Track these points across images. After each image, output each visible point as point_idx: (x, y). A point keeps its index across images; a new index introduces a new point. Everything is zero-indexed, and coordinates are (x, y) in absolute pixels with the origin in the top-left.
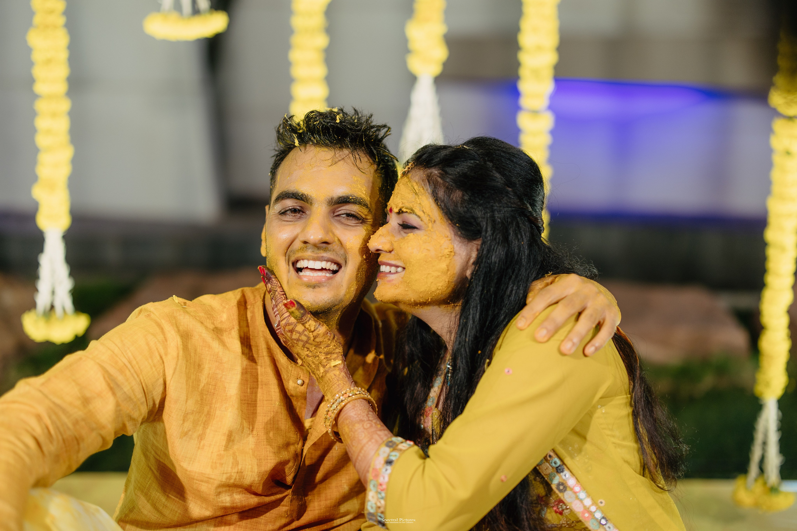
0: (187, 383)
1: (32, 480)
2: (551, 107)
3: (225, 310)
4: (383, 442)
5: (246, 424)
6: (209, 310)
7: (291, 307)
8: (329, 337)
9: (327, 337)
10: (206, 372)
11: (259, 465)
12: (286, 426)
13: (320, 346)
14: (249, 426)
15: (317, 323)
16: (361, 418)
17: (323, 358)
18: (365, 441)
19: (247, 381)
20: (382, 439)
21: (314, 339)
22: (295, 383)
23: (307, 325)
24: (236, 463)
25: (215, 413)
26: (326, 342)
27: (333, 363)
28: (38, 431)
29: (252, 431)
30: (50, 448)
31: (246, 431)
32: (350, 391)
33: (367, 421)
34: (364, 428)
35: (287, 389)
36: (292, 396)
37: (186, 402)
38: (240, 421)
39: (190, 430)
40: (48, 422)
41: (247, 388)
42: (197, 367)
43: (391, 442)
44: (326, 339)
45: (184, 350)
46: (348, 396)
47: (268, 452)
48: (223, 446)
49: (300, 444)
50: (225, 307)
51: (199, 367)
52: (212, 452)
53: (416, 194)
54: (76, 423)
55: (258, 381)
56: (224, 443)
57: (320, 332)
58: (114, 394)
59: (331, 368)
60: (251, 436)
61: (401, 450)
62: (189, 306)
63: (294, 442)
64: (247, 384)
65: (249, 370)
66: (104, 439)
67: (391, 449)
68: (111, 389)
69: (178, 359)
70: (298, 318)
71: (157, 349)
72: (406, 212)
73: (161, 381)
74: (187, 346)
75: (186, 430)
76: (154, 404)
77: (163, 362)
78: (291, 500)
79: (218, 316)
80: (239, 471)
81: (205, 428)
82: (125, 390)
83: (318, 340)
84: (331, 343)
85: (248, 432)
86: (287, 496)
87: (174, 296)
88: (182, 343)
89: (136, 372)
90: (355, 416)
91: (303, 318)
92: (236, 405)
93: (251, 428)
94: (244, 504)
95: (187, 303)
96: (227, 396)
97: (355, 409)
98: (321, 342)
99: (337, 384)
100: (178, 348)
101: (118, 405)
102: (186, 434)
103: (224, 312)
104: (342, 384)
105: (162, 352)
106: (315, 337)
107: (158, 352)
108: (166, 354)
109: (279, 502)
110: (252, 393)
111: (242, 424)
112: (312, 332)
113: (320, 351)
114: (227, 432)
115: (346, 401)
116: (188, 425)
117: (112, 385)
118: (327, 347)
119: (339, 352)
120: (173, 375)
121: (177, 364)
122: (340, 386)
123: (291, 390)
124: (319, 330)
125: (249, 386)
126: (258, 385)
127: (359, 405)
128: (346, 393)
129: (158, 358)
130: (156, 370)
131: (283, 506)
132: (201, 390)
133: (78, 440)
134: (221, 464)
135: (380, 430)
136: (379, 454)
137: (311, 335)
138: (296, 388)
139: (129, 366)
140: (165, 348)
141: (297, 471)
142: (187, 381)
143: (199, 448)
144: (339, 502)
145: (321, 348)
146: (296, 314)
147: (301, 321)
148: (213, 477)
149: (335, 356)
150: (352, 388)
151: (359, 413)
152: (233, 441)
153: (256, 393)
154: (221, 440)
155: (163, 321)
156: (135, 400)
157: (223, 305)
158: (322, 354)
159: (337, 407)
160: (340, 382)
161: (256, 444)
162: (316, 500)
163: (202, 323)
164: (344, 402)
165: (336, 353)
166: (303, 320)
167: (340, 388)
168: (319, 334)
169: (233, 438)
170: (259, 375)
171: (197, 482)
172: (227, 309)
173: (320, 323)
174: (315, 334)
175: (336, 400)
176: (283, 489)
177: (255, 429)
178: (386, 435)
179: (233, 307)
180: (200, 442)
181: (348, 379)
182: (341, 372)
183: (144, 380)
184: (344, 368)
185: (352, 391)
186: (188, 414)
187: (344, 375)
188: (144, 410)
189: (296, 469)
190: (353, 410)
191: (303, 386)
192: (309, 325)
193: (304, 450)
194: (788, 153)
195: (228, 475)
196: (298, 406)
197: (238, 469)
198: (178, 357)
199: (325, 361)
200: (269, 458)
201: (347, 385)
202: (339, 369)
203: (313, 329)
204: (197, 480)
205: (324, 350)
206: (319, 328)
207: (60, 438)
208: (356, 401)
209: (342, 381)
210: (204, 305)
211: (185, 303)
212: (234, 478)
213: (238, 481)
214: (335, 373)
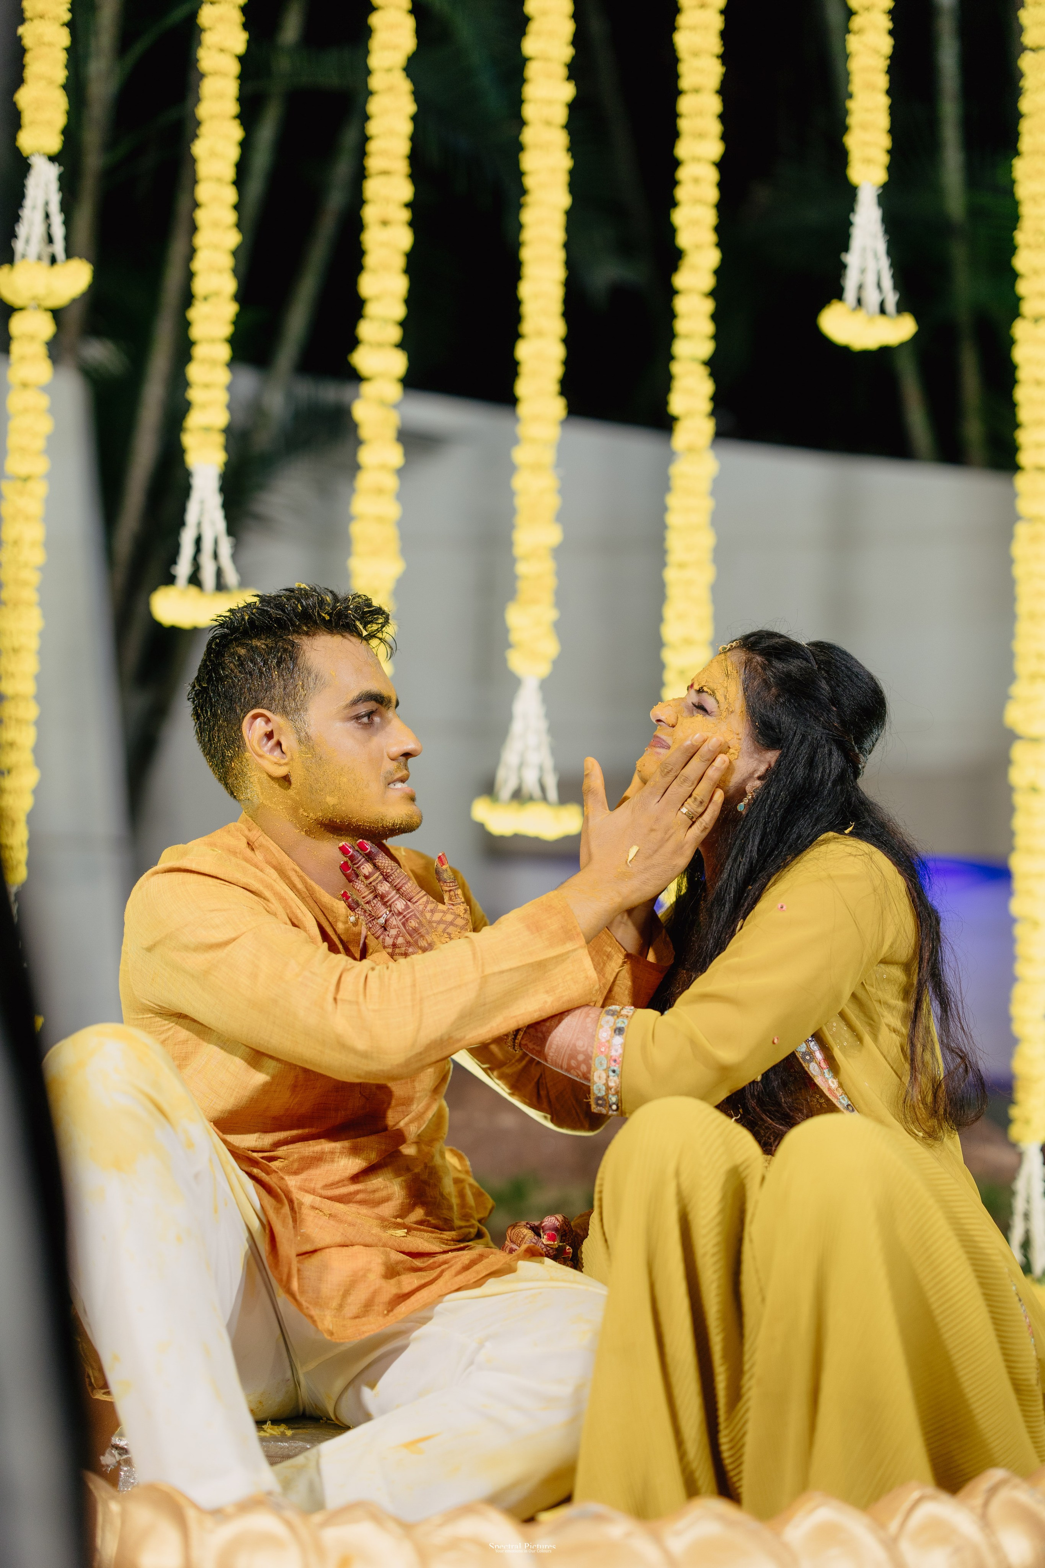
53: (727, 675)
72: (707, 692)
194: (1034, 789)
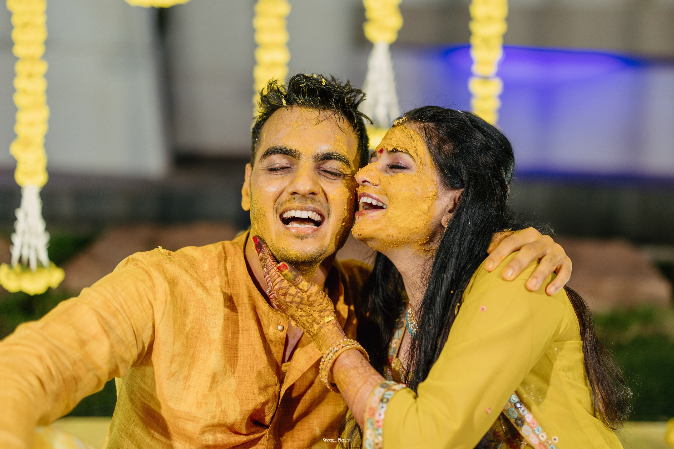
0: (174, 327)
1: (37, 416)
2: (499, 74)
3: (207, 260)
4: (378, 384)
5: (228, 367)
6: (191, 260)
7: (284, 270)
8: (321, 296)
9: (319, 296)
10: (191, 317)
11: (241, 405)
12: (265, 370)
13: (314, 305)
14: (231, 369)
15: (309, 283)
16: (356, 365)
17: (317, 316)
18: (360, 384)
19: (228, 326)
20: (376, 381)
21: (308, 298)
22: (275, 329)
23: (300, 286)
24: (220, 403)
25: (199, 356)
26: (319, 301)
27: (327, 320)
28: (41, 371)
29: (234, 373)
30: (52, 387)
31: (229, 373)
32: (344, 342)
33: (361, 367)
34: (359, 374)
35: (267, 334)
36: (271, 341)
37: (174, 344)
38: (224, 363)
39: (176, 372)
40: (50, 363)
41: (229, 334)
42: (183, 312)
43: (385, 384)
44: (319, 298)
45: (171, 295)
46: (342, 346)
47: (249, 393)
48: (208, 386)
49: (278, 386)
50: (207, 258)
51: (185, 312)
52: (197, 393)
53: (412, 138)
54: (74, 363)
55: (238, 327)
56: (209, 384)
57: (312, 292)
58: (108, 336)
59: (325, 324)
60: (233, 378)
61: (394, 390)
62: (173, 256)
63: (272, 384)
64: (228, 330)
65: (230, 317)
66: (99, 380)
67: (386, 389)
68: (106, 332)
69: (166, 304)
70: (291, 280)
71: (146, 294)
72: (401, 151)
73: (150, 325)
74: (174, 292)
75: (173, 371)
76: (144, 347)
77: (152, 307)
78: (268, 439)
79: (200, 266)
80: (223, 410)
81: (190, 370)
82: (118, 332)
83: (311, 299)
84: (323, 301)
85: (231, 375)
86: (264, 435)
87: (159, 247)
88: (169, 289)
89: (127, 316)
90: (350, 364)
91: (296, 279)
92: (220, 349)
93: (233, 370)
94: (225, 443)
95: (171, 253)
96: (210, 339)
97: (350, 357)
98: (314, 301)
99: (331, 337)
100: (166, 293)
101: (112, 347)
102: (173, 375)
103: (206, 263)
104: (336, 337)
105: (151, 297)
106: (309, 297)
107: (147, 297)
108: (155, 299)
109: (256, 441)
110: (233, 338)
111: (225, 366)
112: (306, 292)
113: (313, 309)
114: (212, 374)
115: (340, 351)
116: (175, 367)
117: (106, 328)
118: (320, 305)
119: (331, 309)
120: (162, 319)
121: (165, 309)
122: (334, 339)
123: (271, 335)
124: (312, 290)
125: (230, 332)
126: (239, 331)
127: (352, 354)
128: (339, 344)
129: (148, 303)
130: (146, 314)
131: (260, 444)
132: (186, 334)
133: (76, 380)
134: (206, 404)
135: (374, 375)
136: (374, 395)
137: (305, 295)
138: (276, 334)
139: (121, 310)
140: (154, 294)
141: (274, 412)
142: (174, 325)
143: (184, 389)
144: (311, 443)
145: (315, 306)
146: (290, 276)
147: (294, 282)
148: (198, 416)
149: (328, 313)
150: (345, 340)
151: (353, 360)
152: (217, 382)
153: (237, 338)
154: (205, 381)
155: (151, 269)
156: (127, 342)
157: (205, 255)
158: (316, 312)
159: (332, 356)
160: (333, 335)
161: (238, 385)
162: (289, 441)
163: (187, 271)
164: (338, 352)
165: (329, 310)
166: (296, 282)
167: (334, 341)
168: (312, 294)
169: (216, 379)
170: (240, 322)
171: (183, 420)
172: (209, 260)
173: (311, 283)
174: (308, 293)
175: (331, 351)
176: (261, 429)
177: (236, 372)
178: (380, 379)
179: (214, 257)
180: (186, 383)
181: (341, 332)
182: (335, 326)
183: (135, 324)
184: (336, 323)
185: (345, 343)
186: (175, 356)
187: (337, 329)
188: (135, 352)
189: (274, 409)
190: (347, 359)
191: (283, 332)
192: (302, 286)
193: (281, 392)
195: (213, 414)
196: (276, 350)
197: (222, 408)
198: (166, 301)
199: (319, 318)
200: (250, 399)
201: (340, 338)
202: (333, 324)
203: (306, 289)
204: (183, 419)
205: (318, 309)
206: (311, 288)
207: (60, 377)
208: (350, 351)
209: (335, 335)
210: (187, 255)
211: (169, 254)
212: (218, 417)
213: (222, 421)
214: (329, 328)
